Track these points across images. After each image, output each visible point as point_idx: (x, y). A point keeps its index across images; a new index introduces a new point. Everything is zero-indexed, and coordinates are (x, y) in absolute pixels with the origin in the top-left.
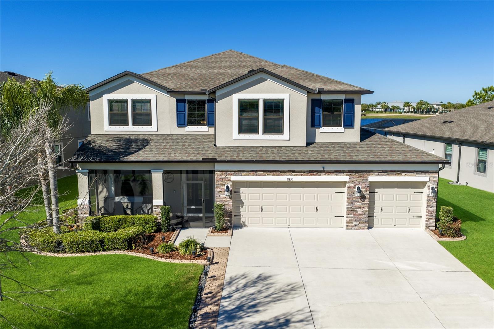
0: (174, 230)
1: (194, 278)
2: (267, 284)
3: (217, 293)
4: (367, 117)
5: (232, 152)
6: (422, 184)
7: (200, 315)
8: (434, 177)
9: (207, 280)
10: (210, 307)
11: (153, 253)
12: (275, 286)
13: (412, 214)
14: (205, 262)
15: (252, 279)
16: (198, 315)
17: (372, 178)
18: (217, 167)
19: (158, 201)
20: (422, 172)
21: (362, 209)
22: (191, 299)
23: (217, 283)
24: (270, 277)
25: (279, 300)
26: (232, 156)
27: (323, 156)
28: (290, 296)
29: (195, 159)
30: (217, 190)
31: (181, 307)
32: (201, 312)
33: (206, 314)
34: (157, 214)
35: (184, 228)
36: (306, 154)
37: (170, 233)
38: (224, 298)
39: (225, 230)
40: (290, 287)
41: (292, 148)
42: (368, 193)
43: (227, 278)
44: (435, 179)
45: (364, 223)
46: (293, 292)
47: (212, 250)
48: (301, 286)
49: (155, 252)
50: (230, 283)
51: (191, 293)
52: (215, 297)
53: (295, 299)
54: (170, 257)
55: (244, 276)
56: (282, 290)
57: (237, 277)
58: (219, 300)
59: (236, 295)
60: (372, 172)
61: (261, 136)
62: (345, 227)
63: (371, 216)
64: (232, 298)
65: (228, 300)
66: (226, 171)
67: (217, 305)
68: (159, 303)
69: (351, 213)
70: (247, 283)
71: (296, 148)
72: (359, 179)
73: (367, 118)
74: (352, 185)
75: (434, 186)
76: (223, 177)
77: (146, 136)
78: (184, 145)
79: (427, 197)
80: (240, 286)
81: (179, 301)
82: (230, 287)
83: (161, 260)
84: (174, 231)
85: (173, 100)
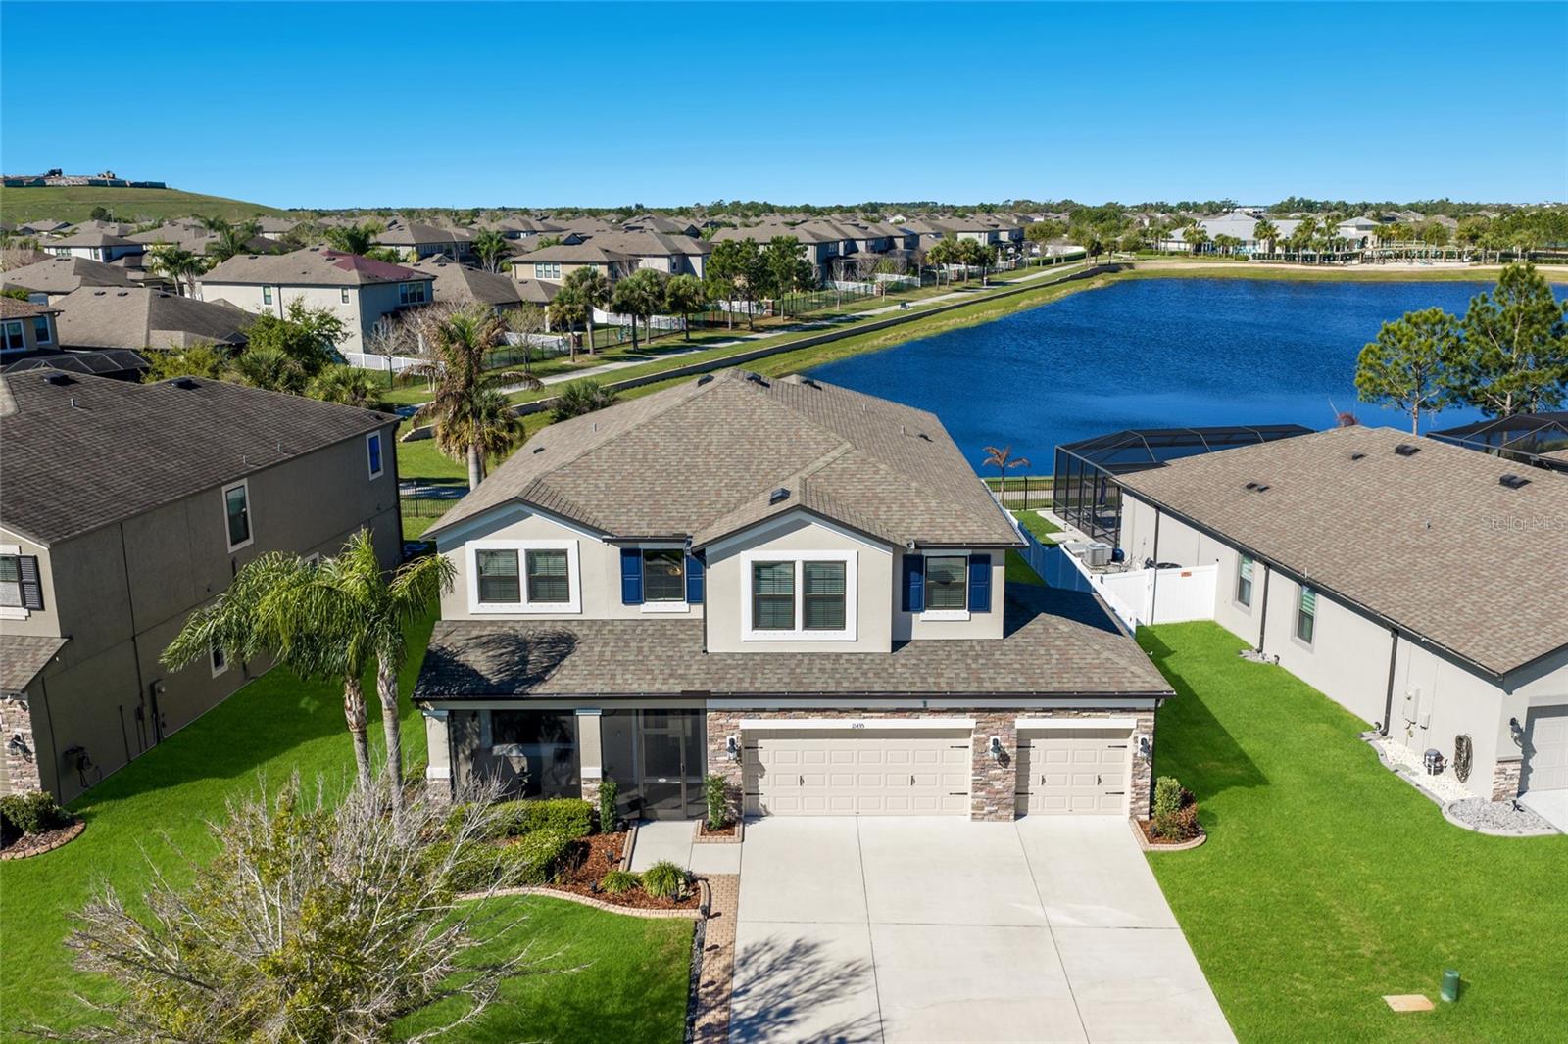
0: (626, 828)
1: (681, 951)
2: (811, 964)
3: (723, 984)
4: (1139, 273)
5: (739, 670)
6: (1125, 733)
7: (700, 1029)
8: (1146, 720)
9: (705, 954)
10: (713, 1012)
11: (597, 893)
12: (824, 967)
13: (1105, 787)
14: (696, 914)
15: (783, 951)
16: (696, 1029)
17: (1023, 722)
18: (710, 704)
19: (591, 770)
20: (1123, 710)
21: (1003, 781)
22: (680, 999)
23: (721, 962)
24: (814, 946)
25: (829, 998)
26: (741, 680)
27: (924, 679)
28: (849, 989)
29: (665, 689)
30: (711, 747)
31: (667, 1015)
32: (700, 1023)
33: (709, 1026)
34: (591, 795)
35: (644, 820)
36: (891, 675)
37: (619, 836)
38: (735, 994)
39: (727, 826)
40: (850, 968)
41: (863, 657)
42: (1015, 750)
43: (739, 952)
44: (1148, 723)
45: (1007, 808)
46: (855, 980)
47: (706, 881)
48: (870, 967)
49: (599, 888)
50: (744, 962)
51: (679, 988)
52: (721, 992)
53: (858, 996)
54: (629, 901)
55: (768, 946)
56: (836, 975)
57: (757, 948)
58: (727, 999)
59: (757, 988)
60: (1023, 710)
61: (799, 632)
62: (969, 816)
63: (1021, 793)
64: (750, 994)
65: (742, 998)
66: (730, 711)
67: (726, 1009)
68: (629, 1008)
69: (981, 790)
70: (775, 960)
71: (870, 657)
72: (997, 724)
73: (1139, 277)
74: (983, 736)
75: (1146, 737)
76: (722, 721)
77: (559, 623)
78: (640, 650)
79: (1132, 757)
80: (763, 968)
81: (662, 1004)
82: (745, 970)
83: (613, 910)
84: (626, 831)
85: (615, 551)
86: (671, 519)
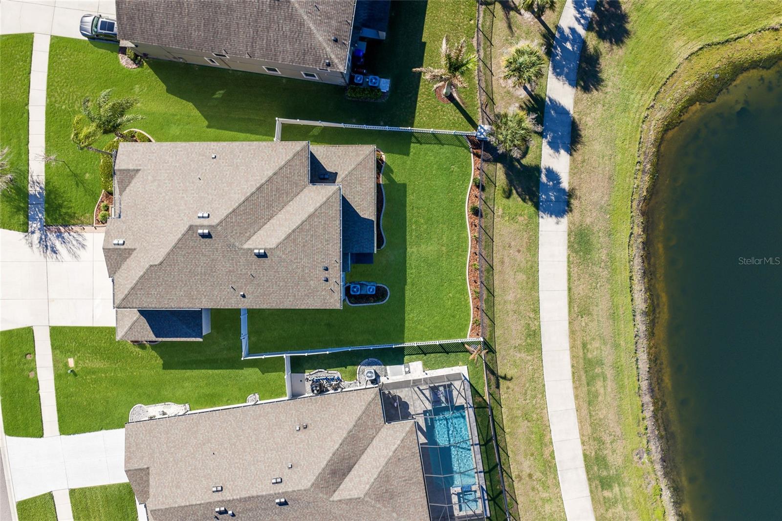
1: (83, 222)
2: (79, 248)
3: (72, 231)
9: (81, 227)
10: (64, 229)
12: (78, 251)
14: (95, 224)
15: (83, 243)
22: (67, 223)
23: (79, 230)
24: (84, 249)
25: (69, 251)
28: (71, 256)
33: (60, 229)
40: (78, 256)
43: (82, 234)
46: (74, 257)
48: (78, 260)
50: (79, 235)
51: (71, 222)
55: (85, 240)
56: (76, 253)
57: (84, 237)
58: (68, 232)
59: (71, 237)
65: (68, 235)
67: (65, 232)
70: (80, 241)
80: (77, 239)
86: (127, 212)
